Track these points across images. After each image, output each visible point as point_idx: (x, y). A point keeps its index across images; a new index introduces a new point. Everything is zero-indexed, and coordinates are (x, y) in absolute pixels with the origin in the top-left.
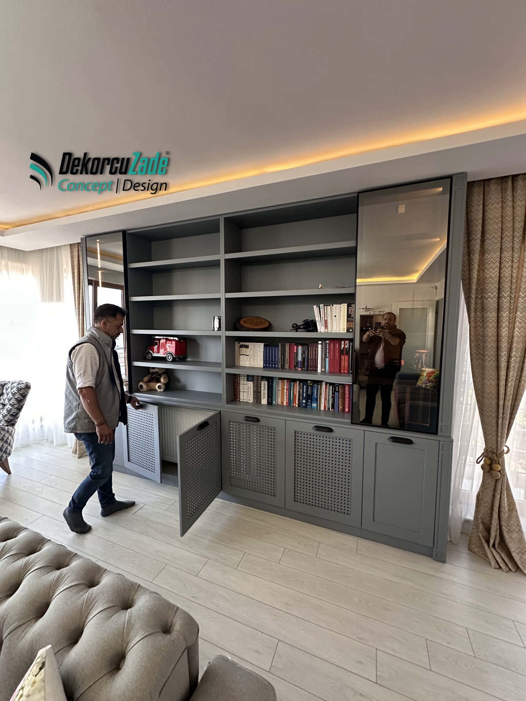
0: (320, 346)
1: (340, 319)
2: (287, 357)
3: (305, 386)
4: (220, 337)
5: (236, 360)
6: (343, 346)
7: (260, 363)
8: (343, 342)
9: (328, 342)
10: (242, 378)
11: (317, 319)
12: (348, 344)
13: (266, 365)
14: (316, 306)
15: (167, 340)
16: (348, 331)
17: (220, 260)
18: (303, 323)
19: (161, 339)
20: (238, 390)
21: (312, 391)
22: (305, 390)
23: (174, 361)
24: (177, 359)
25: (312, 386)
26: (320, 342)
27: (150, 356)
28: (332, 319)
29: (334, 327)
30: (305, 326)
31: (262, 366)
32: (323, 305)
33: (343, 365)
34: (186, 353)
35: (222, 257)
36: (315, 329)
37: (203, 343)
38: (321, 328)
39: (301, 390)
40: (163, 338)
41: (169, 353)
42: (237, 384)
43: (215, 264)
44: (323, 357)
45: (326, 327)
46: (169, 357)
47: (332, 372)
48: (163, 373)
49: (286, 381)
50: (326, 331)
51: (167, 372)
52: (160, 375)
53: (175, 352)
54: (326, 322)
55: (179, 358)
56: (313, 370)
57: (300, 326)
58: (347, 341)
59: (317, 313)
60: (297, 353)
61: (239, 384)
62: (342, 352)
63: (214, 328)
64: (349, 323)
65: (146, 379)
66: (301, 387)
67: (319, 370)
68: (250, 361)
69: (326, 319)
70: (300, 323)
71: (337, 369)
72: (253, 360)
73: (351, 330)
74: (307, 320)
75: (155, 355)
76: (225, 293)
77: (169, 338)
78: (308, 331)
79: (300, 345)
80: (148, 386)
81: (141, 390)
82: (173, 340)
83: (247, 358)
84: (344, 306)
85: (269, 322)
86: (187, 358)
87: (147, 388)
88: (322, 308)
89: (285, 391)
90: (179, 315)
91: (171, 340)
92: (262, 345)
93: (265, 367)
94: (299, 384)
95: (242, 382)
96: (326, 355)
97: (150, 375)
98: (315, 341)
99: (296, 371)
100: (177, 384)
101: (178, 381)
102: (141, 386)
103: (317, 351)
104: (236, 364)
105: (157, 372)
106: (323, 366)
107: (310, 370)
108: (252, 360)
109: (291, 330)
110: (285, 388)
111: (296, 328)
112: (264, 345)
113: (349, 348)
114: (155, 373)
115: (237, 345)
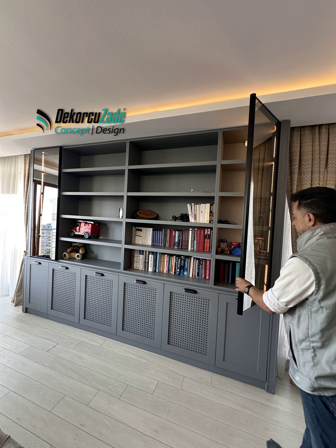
0: (190, 232)
1: (205, 214)
2: (168, 239)
3: (179, 260)
4: (122, 222)
5: (133, 239)
6: (206, 233)
7: (150, 243)
8: (206, 230)
9: (196, 229)
10: (136, 252)
11: (190, 213)
12: (210, 231)
13: (153, 244)
14: (189, 204)
15: (86, 223)
16: (210, 222)
17: (125, 170)
18: (180, 216)
19: (81, 222)
20: (133, 260)
21: (184, 263)
22: (179, 262)
23: (90, 238)
24: (93, 237)
25: (184, 260)
26: (191, 229)
27: (73, 234)
28: (199, 214)
29: (201, 219)
30: (181, 218)
31: (150, 244)
32: (194, 204)
33: (206, 245)
34: (99, 234)
35: (126, 167)
36: (188, 220)
37: (112, 226)
38: (192, 220)
39: (177, 262)
40: (83, 222)
41: (86, 233)
42: (132, 256)
43: (122, 173)
44: (193, 240)
45: (195, 219)
46: (86, 235)
47: (198, 251)
48: (82, 246)
49: (166, 255)
50: (195, 222)
51: (85, 246)
52: (79, 248)
53: (91, 232)
54: (195, 215)
55: (94, 236)
56: (185, 249)
57: (178, 217)
58: (209, 229)
59: (190, 209)
60: (175, 236)
61: (134, 256)
62: (205, 237)
63: (119, 216)
64: (211, 217)
65: (69, 250)
66: (177, 260)
67: (189, 249)
68: (142, 240)
69: (195, 213)
70: (178, 215)
71: (202, 248)
72: (145, 240)
73: (212, 222)
74: (183, 214)
75: (76, 233)
76: (127, 192)
77: (87, 222)
78: (183, 221)
79: (177, 231)
80: (69, 255)
81: (64, 258)
82: (90, 223)
83: (140, 238)
84: (208, 205)
85: (157, 214)
86: (99, 237)
87: (68, 257)
88: (193, 206)
89: (166, 262)
90: (97, 206)
91: (89, 224)
92: (151, 229)
93: (153, 246)
94: (176, 258)
95: (136, 255)
96: (195, 238)
97: (72, 248)
98: (187, 228)
99: (174, 249)
100: (91, 254)
101: (93, 252)
102: (65, 255)
103: (188, 235)
104: (133, 242)
105: (77, 246)
106: (193, 246)
107: (184, 248)
108: (143, 240)
109: (171, 220)
110: (166, 260)
111: (175, 219)
112: (153, 230)
113: (210, 234)
114: (75, 246)
115: (134, 229)
